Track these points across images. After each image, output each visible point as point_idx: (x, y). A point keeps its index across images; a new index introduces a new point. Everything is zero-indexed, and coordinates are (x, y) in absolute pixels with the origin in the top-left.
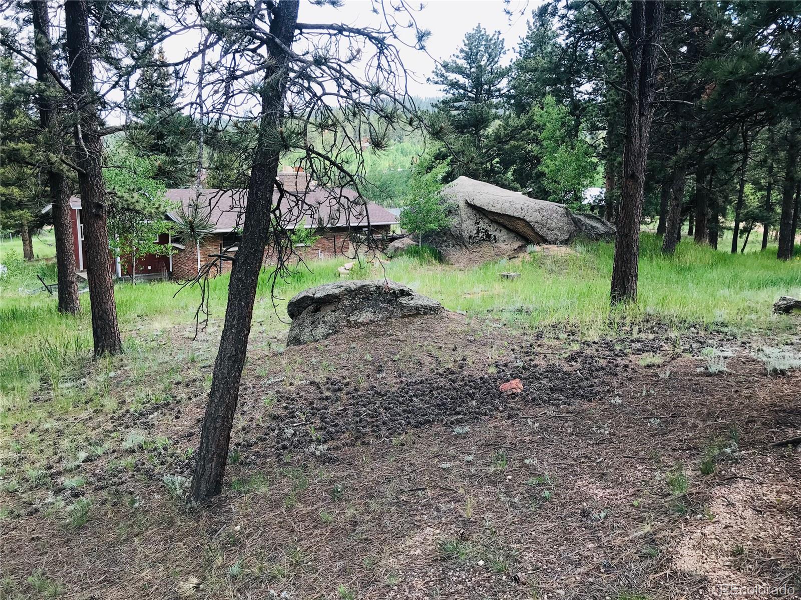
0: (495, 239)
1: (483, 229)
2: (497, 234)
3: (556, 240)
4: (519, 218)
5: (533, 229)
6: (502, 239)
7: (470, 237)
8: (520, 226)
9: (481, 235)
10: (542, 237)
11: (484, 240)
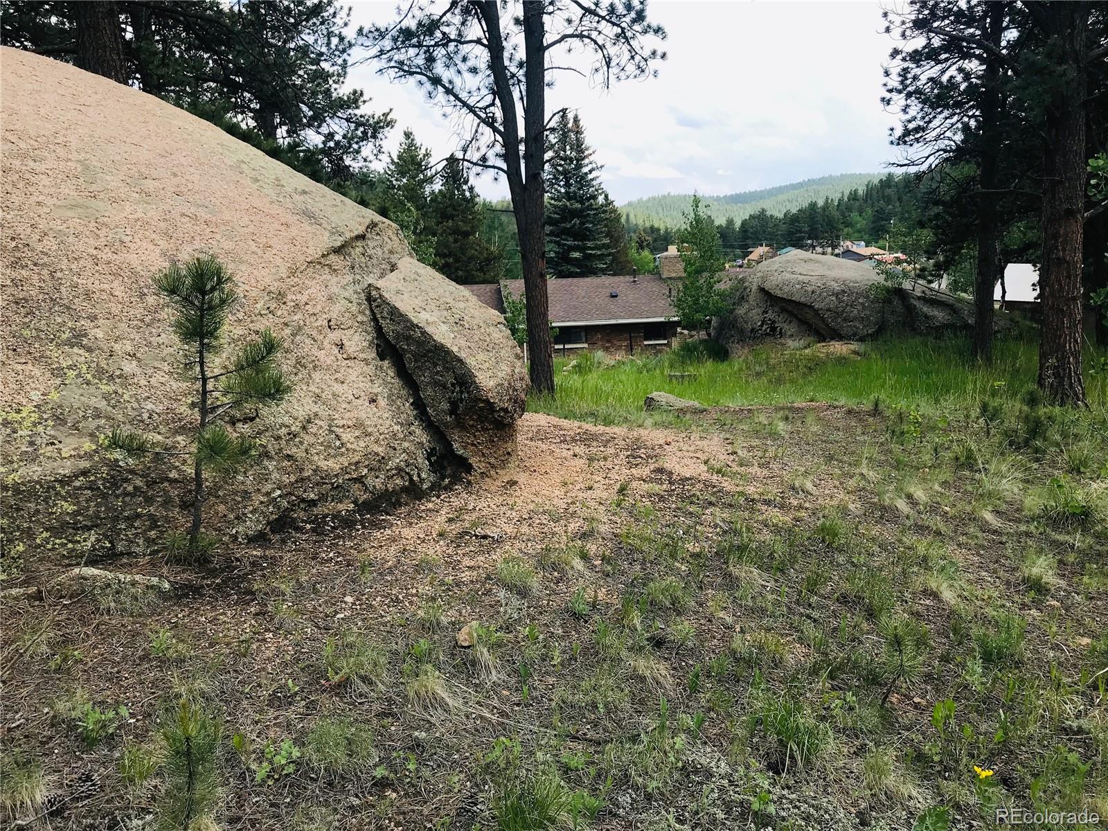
0: (781, 333)
1: (770, 320)
2: (785, 326)
3: (855, 335)
4: (805, 305)
5: (823, 319)
6: (789, 333)
7: (753, 330)
8: (809, 316)
9: (765, 327)
10: (834, 330)
11: (767, 334)
